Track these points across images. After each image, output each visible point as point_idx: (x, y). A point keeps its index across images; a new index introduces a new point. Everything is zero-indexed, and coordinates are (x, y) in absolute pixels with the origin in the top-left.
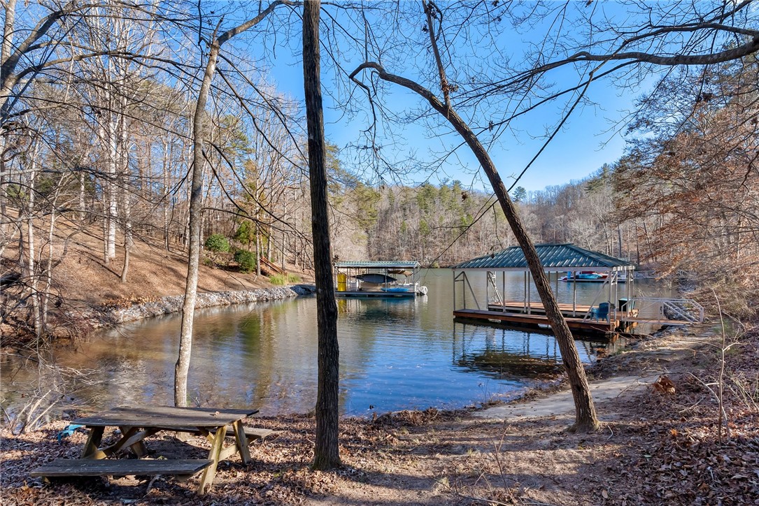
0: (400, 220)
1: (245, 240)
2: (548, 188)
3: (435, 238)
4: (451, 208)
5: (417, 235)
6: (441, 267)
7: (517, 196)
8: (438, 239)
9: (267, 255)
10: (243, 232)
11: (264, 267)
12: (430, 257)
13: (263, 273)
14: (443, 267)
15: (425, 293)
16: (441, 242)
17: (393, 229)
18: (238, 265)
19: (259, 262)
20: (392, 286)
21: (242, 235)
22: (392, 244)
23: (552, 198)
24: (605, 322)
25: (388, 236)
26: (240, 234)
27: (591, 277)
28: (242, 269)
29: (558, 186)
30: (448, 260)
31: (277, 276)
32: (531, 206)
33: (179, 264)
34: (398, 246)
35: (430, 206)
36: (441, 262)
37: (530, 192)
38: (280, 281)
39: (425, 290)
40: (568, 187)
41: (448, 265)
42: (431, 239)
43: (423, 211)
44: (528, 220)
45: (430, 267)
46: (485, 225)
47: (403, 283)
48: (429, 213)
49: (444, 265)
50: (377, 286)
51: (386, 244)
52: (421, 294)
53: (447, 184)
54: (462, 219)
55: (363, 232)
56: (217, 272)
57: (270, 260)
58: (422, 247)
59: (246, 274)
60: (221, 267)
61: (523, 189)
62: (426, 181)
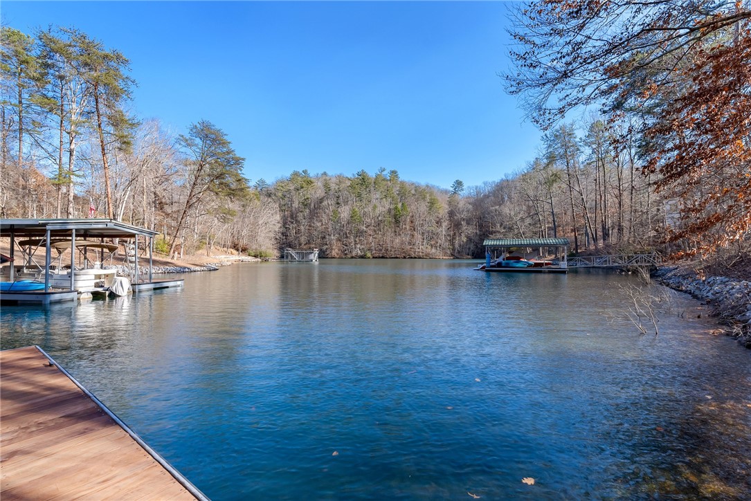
0: (331, 208)
2: (485, 183)
3: (367, 227)
4: (386, 197)
5: (349, 223)
6: (373, 258)
7: (455, 189)
8: (370, 228)
12: (362, 247)
14: (376, 258)
16: (374, 231)
17: (324, 217)
22: (323, 233)
23: (489, 192)
25: (319, 225)
27: (519, 265)
29: (494, 182)
30: (381, 250)
32: (468, 198)
34: (329, 235)
35: (364, 195)
36: (374, 252)
37: (468, 186)
40: (503, 180)
41: (381, 255)
42: (363, 228)
43: (356, 199)
44: (464, 211)
45: (362, 257)
46: (420, 214)
48: (363, 202)
49: (377, 255)
51: (317, 233)
53: (383, 173)
54: (396, 208)
58: (354, 236)
61: (461, 182)
62: (362, 170)
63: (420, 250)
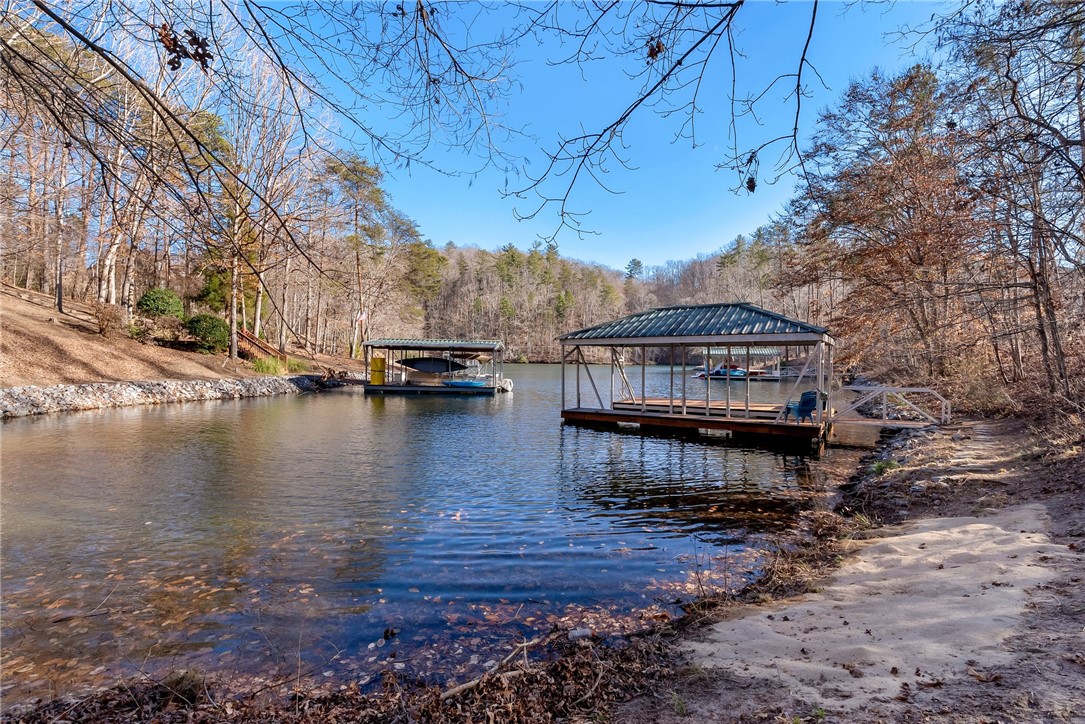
0: (472, 296)
1: (217, 304)
2: (669, 263)
3: (522, 322)
4: (543, 282)
5: (497, 316)
6: (530, 362)
7: (631, 271)
8: (526, 323)
9: (252, 327)
10: (215, 291)
11: (245, 345)
12: (515, 348)
13: (243, 354)
14: (534, 362)
15: (510, 389)
16: (530, 327)
17: (463, 308)
18: (195, 339)
19: (235, 337)
20: (457, 377)
21: (211, 296)
22: (461, 328)
23: (675, 276)
24: (807, 424)
25: (456, 318)
26: (209, 293)
27: (736, 373)
28: (202, 347)
29: (681, 261)
30: (539, 353)
31: (269, 361)
32: (647, 284)
33: (73, 334)
34: (470, 332)
35: (516, 278)
36: (530, 355)
37: (647, 267)
38: (271, 369)
39: (509, 384)
40: (694, 262)
41: (540, 359)
42: (516, 323)
43: (506, 285)
44: (645, 302)
45: (515, 361)
46: (589, 306)
47: (477, 373)
48: (514, 288)
49: (534, 359)
50: (435, 377)
51: (452, 329)
52: (504, 391)
53: (539, 249)
54: (559, 297)
55: (419, 308)
56: (152, 351)
57: (257, 335)
58: (505, 334)
59: (210, 355)
60: (162, 343)
61: (639, 262)
62: (510, 244)
63: (591, 353)
